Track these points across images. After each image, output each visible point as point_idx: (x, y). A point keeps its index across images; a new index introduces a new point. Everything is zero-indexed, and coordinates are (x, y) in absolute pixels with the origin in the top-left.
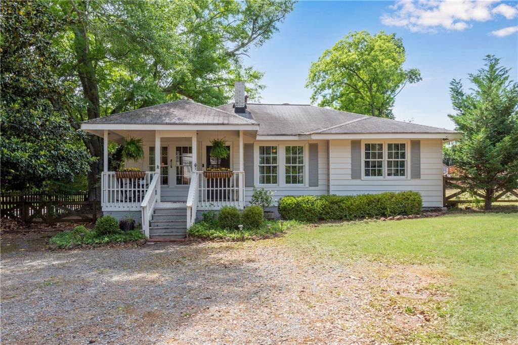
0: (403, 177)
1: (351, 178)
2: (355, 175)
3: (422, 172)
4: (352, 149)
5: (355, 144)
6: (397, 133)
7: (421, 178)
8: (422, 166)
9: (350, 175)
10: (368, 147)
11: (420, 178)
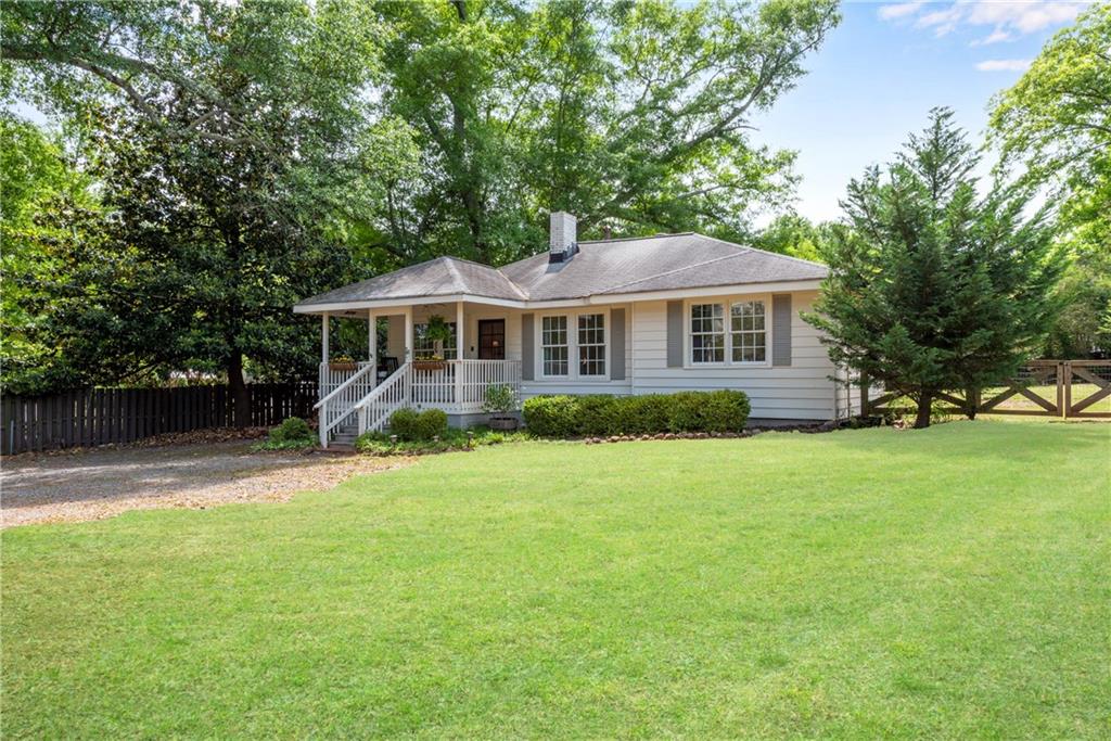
0: (764, 363)
1: (665, 366)
2: (674, 360)
3: (794, 353)
4: (669, 316)
5: (674, 307)
6: (744, 284)
7: (793, 365)
8: (795, 342)
9: (665, 361)
10: (696, 311)
11: (790, 364)
